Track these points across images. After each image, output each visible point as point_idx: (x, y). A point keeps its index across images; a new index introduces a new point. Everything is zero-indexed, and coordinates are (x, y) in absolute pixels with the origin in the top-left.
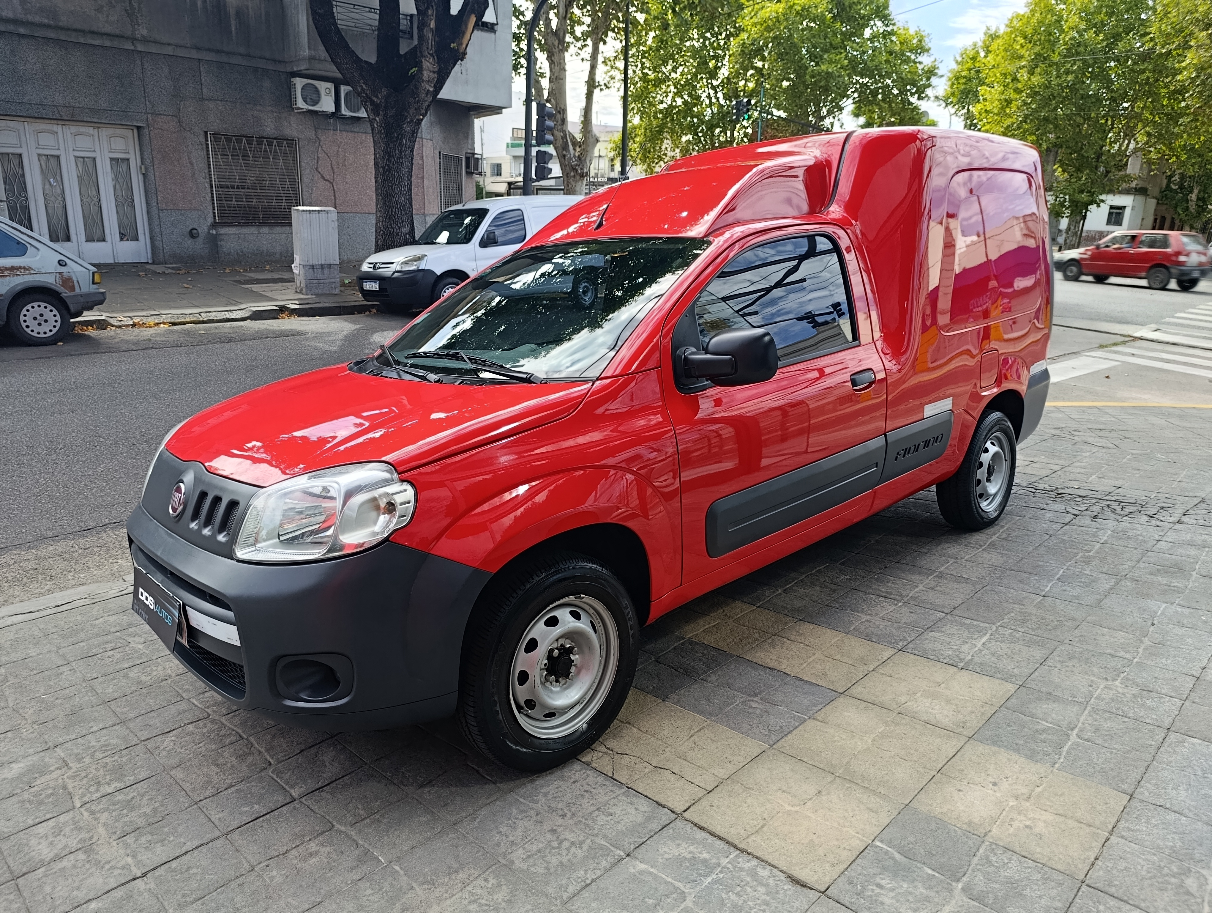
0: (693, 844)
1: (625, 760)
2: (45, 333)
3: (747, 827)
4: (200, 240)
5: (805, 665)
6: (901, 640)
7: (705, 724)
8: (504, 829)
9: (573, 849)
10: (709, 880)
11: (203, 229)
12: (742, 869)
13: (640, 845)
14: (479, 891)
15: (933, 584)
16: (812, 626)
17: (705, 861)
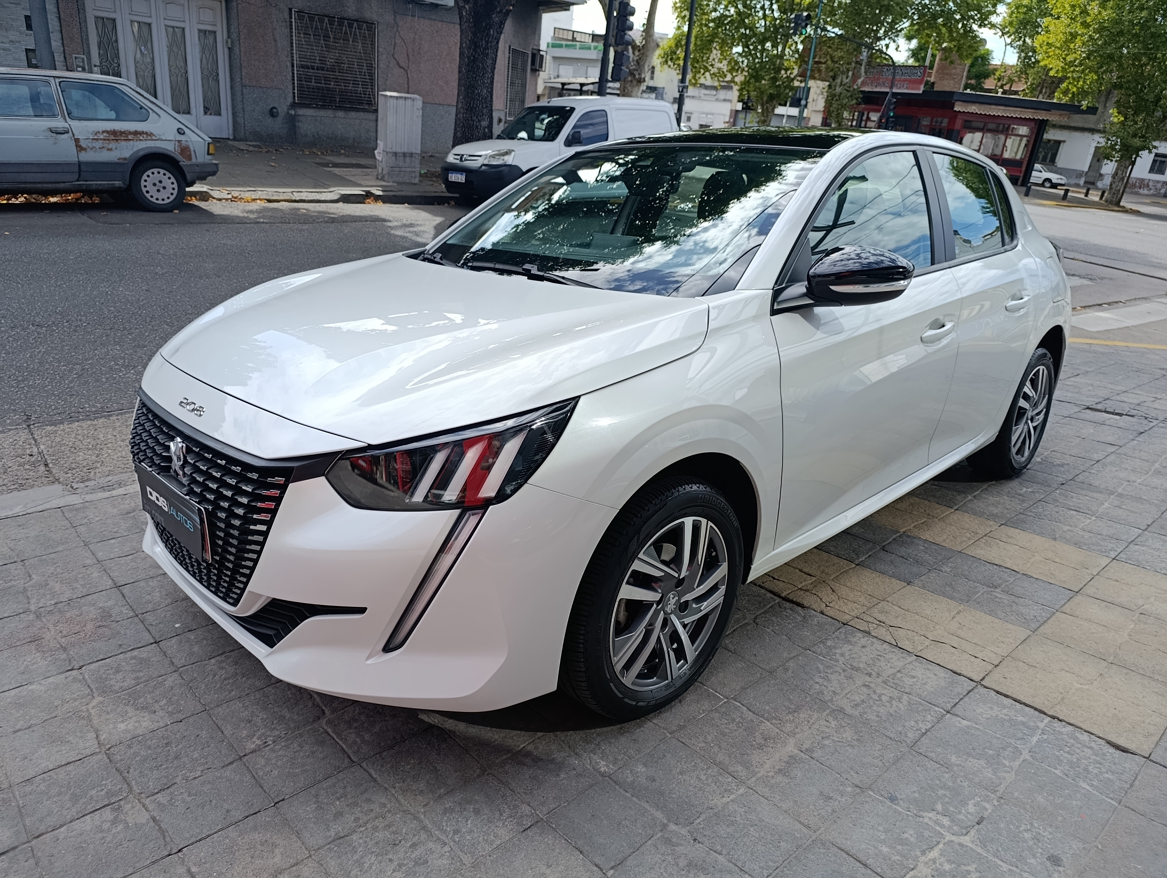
0: (1005, 708)
1: (901, 632)
2: (163, 200)
3: (1049, 698)
4: (280, 119)
5: (1029, 564)
6: (1111, 550)
7: (960, 608)
8: (820, 681)
9: (894, 703)
10: (1035, 739)
11: (283, 108)
12: (1061, 733)
13: (955, 705)
14: (827, 730)
15: (1116, 503)
16: (1017, 531)
17: (1023, 723)
